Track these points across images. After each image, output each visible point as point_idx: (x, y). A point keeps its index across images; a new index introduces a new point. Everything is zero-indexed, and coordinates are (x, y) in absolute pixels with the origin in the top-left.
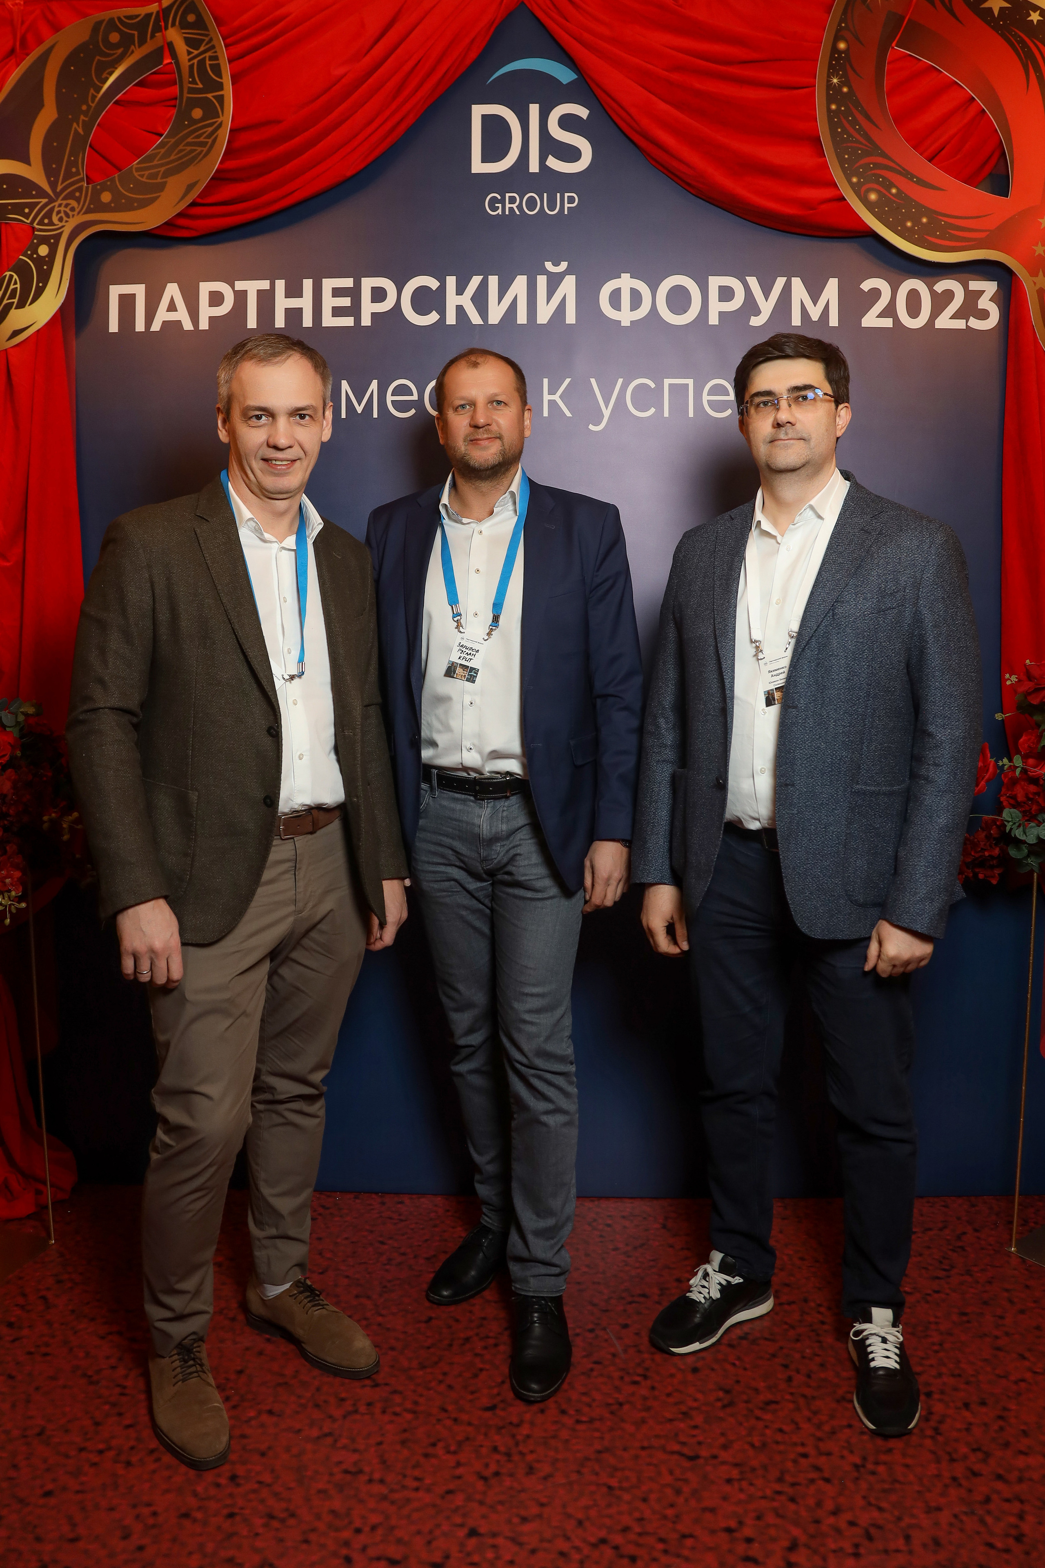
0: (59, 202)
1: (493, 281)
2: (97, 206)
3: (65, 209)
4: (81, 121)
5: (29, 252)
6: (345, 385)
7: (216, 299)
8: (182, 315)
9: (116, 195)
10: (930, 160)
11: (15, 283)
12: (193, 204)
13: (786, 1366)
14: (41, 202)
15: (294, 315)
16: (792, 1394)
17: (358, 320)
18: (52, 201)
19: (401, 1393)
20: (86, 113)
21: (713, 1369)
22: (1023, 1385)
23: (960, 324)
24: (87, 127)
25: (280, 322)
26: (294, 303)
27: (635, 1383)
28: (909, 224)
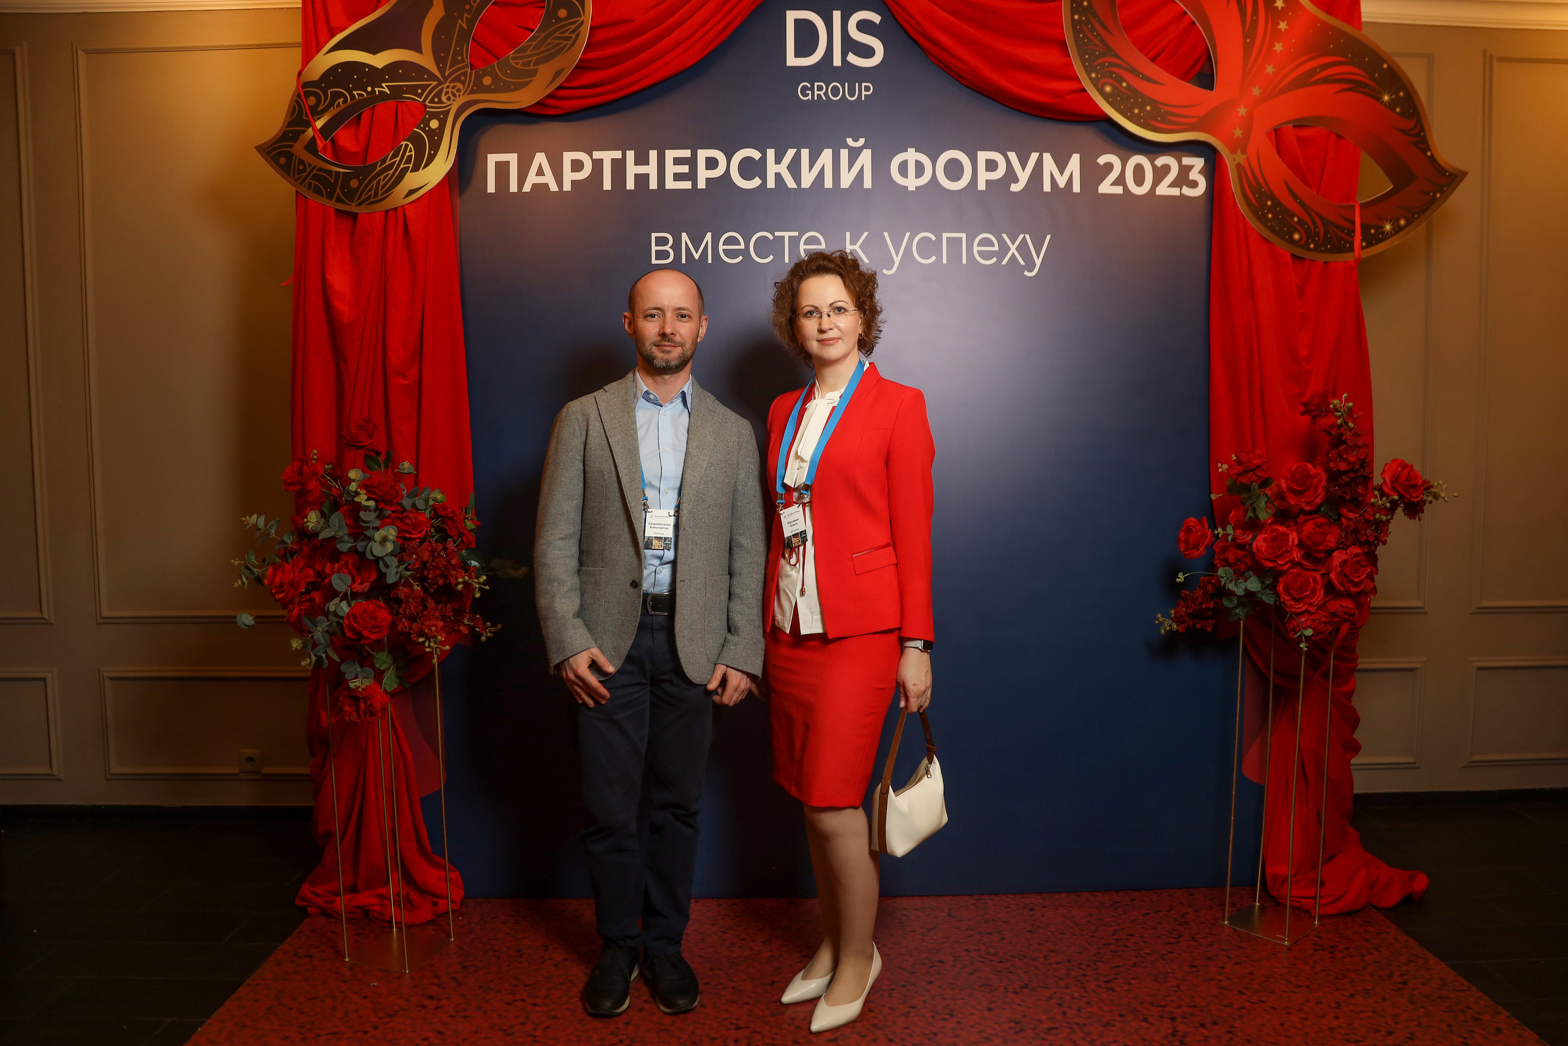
0: (447, 84)
1: (805, 153)
2: (482, 89)
3: (453, 90)
4: (465, 18)
5: (422, 126)
6: (684, 237)
7: (577, 166)
8: (549, 179)
9: (496, 79)
10: (1153, 60)
11: (411, 151)
12: (560, 88)
13: (1060, 1005)
14: (432, 84)
15: (641, 179)
16: (1067, 1023)
17: (695, 184)
18: (440, 83)
19: (759, 1033)
20: (469, 12)
21: (1004, 1009)
22: (1244, 1011)
23: (1175, 192)
24: (470, 23)
25: (630, 185)
26: (642, 169)
27: (945, 1019)
28: (1136, 111)
